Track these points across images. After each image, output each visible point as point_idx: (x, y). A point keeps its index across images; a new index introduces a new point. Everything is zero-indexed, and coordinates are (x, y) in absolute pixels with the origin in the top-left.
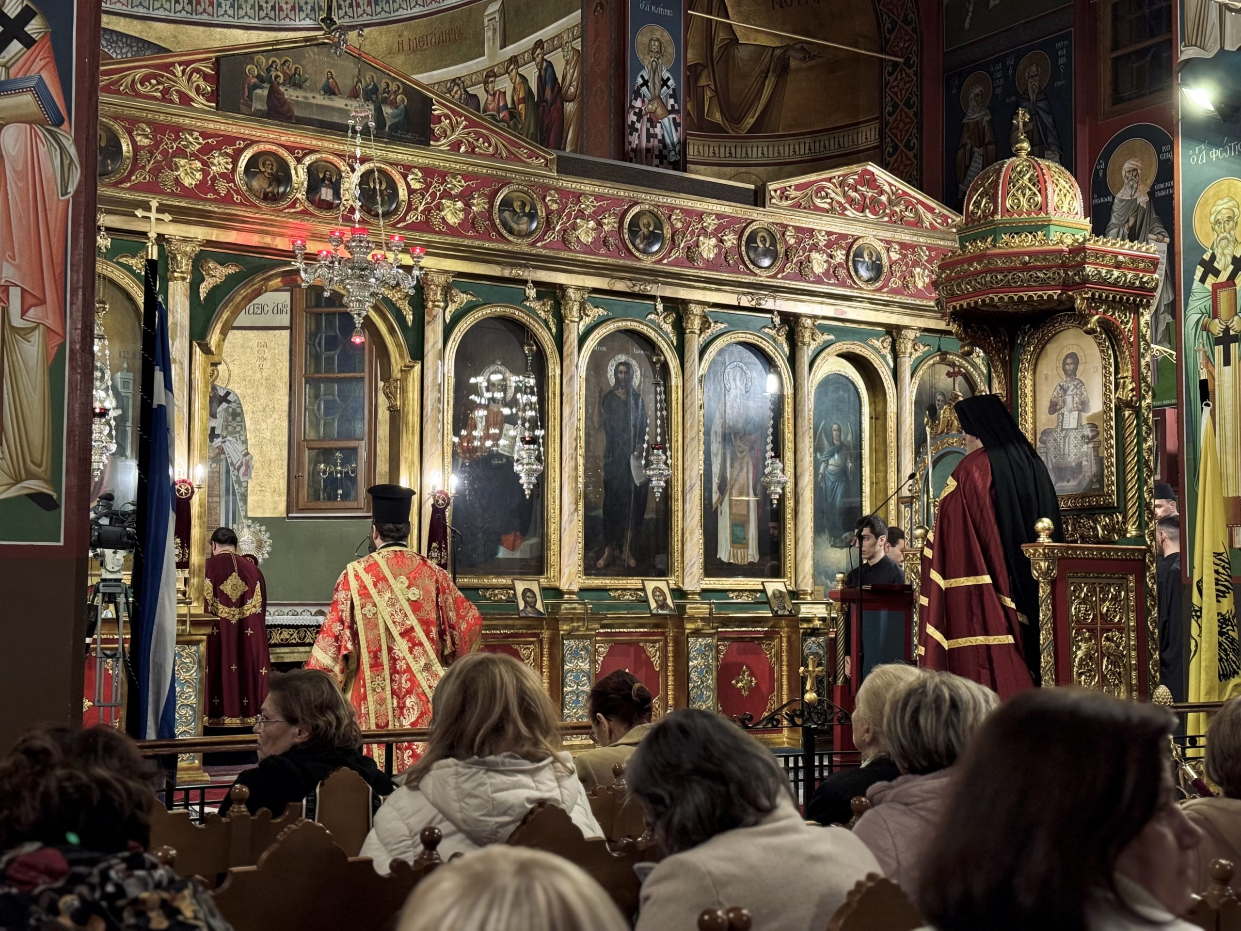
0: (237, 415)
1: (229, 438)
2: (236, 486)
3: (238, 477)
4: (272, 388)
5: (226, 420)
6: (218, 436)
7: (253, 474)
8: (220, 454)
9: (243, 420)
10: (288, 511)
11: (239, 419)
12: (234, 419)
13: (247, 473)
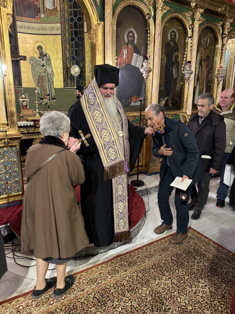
0: (49, 60)
1: (47, 66)
2: (50, 80)
3: (51, 77)
4: (57, 52)
5: (46, 61)
6: (45, 66)
7: (54, 76)
8: (45, 71)
9: (51, 61)
10: (64, 86)
11: (49, 61)
12: (48, 61)
13: (53, 76)
